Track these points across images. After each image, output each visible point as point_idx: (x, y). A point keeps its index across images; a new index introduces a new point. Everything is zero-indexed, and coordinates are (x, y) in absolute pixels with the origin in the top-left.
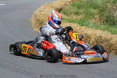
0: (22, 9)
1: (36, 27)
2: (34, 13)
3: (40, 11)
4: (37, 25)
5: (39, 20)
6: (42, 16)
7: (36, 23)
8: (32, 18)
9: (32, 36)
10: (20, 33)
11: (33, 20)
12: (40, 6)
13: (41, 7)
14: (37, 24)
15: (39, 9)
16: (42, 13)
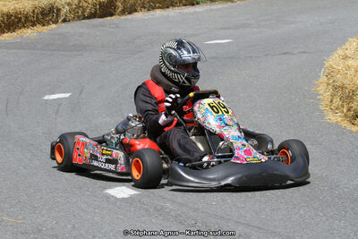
0: (285, 53)
1: (334, 111)
2: (327, 64)
3: (346, 57)
4: (337, 101)
5: (343, 87)
6: (352, 72)
7: (333, 96)
8: (321, 80)
9: (321, 140)
10: (281, 132)
11: (321, 89)
12: (344, 41)
13: (347, 46)
14: (335, 100)
15: (340, 52)
16: (350, 62)
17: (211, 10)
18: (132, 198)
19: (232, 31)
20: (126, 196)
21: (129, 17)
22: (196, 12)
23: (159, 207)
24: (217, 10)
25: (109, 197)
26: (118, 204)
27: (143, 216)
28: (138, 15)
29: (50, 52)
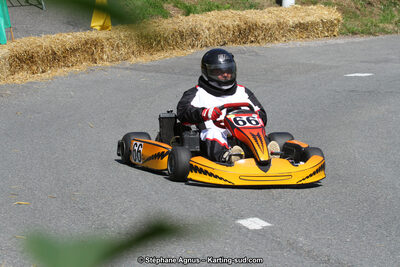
17: (353, 43)
18: (264, 229)
19: (373, 65)
20: (258, 227)
21: (270, 45)
22: (336, 44)
23: (291, 241)
24: (359, 43)
25: (241, 227)
26: (250, 235)
27: (275, 249)
28: (277, 45)
29: (188, 78)
